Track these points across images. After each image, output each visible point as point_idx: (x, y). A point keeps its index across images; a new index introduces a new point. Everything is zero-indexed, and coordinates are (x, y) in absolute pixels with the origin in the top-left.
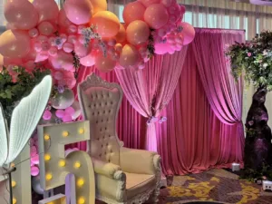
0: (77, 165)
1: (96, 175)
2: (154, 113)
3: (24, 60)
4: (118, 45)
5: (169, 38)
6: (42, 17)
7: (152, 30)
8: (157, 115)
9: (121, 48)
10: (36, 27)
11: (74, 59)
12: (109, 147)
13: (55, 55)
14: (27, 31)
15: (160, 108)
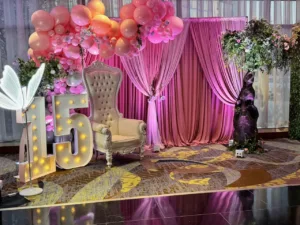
0: (80, 124)
1: (94, 132)
2: (154, 93)
3: (47, 52)
4: (114, 38)
5: (159, 31)
6: (58, 21)
7: (139, 26)
8: (157, 94)
9: (116, 41)
10: (53, 29)
11: (80, 50)
12: (109, 116)
13: (66, 48)
14: (47, 32)
15: (160, 89)
